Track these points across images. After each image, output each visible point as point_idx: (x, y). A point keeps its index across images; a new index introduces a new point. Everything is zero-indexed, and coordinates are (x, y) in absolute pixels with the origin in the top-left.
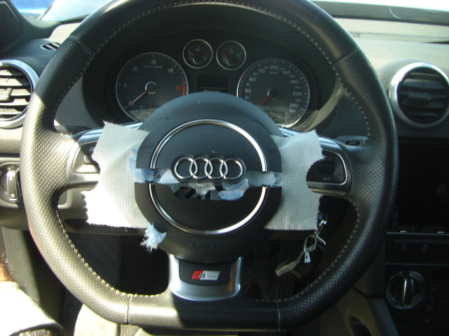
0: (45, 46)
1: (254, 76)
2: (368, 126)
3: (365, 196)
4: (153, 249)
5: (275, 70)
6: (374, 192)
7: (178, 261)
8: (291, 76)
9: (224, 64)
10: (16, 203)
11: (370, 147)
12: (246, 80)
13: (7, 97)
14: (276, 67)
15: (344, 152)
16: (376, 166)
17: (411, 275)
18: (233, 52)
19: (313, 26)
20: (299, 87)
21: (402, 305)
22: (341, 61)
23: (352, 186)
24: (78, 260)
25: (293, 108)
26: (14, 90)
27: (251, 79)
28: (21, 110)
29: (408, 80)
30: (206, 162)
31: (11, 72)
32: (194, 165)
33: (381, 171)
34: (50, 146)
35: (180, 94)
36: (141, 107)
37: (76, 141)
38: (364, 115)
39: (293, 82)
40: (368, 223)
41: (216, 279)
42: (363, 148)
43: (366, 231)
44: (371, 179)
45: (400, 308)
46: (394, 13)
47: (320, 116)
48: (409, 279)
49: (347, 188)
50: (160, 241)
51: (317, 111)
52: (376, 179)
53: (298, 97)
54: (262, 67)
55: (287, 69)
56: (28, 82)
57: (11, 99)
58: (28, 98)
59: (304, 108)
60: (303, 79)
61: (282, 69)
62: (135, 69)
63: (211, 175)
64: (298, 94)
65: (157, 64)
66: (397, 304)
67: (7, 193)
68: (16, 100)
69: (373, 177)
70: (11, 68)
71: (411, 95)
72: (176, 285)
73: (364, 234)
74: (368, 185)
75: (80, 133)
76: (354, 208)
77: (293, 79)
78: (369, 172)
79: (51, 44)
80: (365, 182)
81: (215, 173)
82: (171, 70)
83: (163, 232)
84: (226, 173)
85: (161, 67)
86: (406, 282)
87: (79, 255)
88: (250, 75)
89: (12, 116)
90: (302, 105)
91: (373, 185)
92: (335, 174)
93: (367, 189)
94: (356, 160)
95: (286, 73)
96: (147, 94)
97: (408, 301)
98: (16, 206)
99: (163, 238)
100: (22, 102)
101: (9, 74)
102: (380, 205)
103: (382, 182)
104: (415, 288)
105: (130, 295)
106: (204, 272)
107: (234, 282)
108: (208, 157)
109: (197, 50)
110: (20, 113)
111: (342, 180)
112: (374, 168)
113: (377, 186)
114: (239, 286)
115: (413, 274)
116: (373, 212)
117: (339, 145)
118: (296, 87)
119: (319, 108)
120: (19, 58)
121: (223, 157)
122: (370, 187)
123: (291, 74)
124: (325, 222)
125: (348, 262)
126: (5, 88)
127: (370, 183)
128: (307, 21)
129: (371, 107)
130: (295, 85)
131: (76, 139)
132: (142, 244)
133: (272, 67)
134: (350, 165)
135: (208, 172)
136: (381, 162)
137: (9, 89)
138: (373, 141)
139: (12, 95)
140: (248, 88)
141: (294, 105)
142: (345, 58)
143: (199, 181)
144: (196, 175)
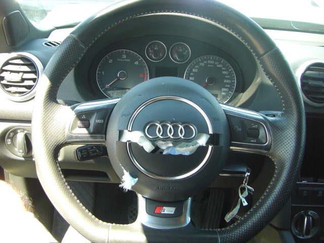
0: (46, 44)
1: (197, 68)
2: (283, 103)
3: (281, 153)
4: (128, 190)
5: (211, 64)
6: (288, 151)
7: (145, 199)
8: (223, 69)
9: (175, 59)
10: (23, 157)
11: (285, 118)
12: (191, 71)
13: (20, 79)
14: (212, 62)
15: (266, 121)
16: (290, 132)
17: (309, 213)
18: (181, 51)
19: (244, 31)
20: (229, 77)
21: (303, 236)
22: (265, 56)
23: (272, 145)
24: (72, 198)
25: (224, 92)
26: (25, 74)
27: (194, 70)
28: (30, 89)
29: (308, 72)
30: (168, 126)
31: (23, 61)
32: (159, 128)
33: (293, 135)
34: (54, 114)
35: (143, 80)
36: (114, 88)
37: (73, 110)
38: (280, 95)
39: (224, 72)
40: (284, 173)
41: (173, 213)
42: (280, 119)
43: (282, 179)
44: (286, 141)
45: (301, 238)
46: (294, 25)
47: (244, 97)
48: (308, 216)
49: (268, 148)
50: (133, 184)
51: (242, 94)
52: (289, 141)
53: (228, 84)
54: (202, 62)
55: (220, 64)
56: (35, 68)
57: (23, 80)
58: (34, 80)
59: (232, 91)
60: (232, 71)
61: (216, 63)
62: (111, 61)
63: (172, 136)
64: (228, 81)
65: (126, 58)
66: (300, 235)
67: (16, 149)
68: (25, 81)
69: (287, 140)
70: (23, 58)
71: (311, 82)
72: (144, 217)
73: (281, 181)
74: (283, 146)
75: (75, 105)
76: (273, 162)
77: (224, 70)
78: (284, 136)
79: (50, 43)
80: (282, 144)
81: (175, 134)
82: (137, 63)
83: (136, 178)
84: (183, 134)
85: (129, 60)
86: (306, 219)
87: (73, 194)
88: (194, 67)
89: (23, 93)
90: (230, 89)
91: (287, 146)
92: (259, 137)
93: (283, 149)
94: (275, 128)
95: (219, 66)
96: (119, 79)
97: (307, 233)
98: (23, 159)
99: (136, 182)
100: (31, 83)
101: (22, 62)
102: (293, 160)
103: (294, 144)
104: (313, 223)
105: (109, 224)
106: (164, 208)
107: (186, 216)
108: (170, 123)
109: (155, 48)
110: (29, 91)
111: (265, 142)
112: (288, 133)
113: (290, 146)
114: (189, 219)
115: (311, 213)
116: (288, 165)
117: (262, 116)
118: (226, 77)
119: (243, 91)
120: (28, 51)
121: (181, 123)
122: (285, 147)
123: (223, 67)
124: (249, 174)
125: (270, 201)
126: (18, 72)
127: (285, 144)
128: (240, 27)
129: (286, 89)
130: (226, 75)
131: (73, 109)
132: (120, 186)
133: (209, 62)
134: (271, 131)
135: (170, 134)
136: (293, 129)
137: (21, 74)
138: (287, 113)
139: (24, 77)
140: (192, 76)
141: (225, 89)
142: (268, 54)
143: (164, 140)
144: (161, 135)
